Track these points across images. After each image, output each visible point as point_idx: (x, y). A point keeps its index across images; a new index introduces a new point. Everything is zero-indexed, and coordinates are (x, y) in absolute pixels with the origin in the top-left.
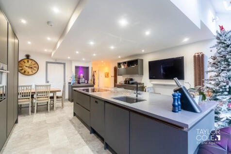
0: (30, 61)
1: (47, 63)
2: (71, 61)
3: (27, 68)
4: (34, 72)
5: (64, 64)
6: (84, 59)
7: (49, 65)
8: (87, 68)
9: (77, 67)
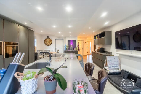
0: (49, 39)
1: (55, 39)
2: (66, 37)
3: (48, 42)
4: (50, 44)
5: (63, 39)
6: (70, 36)
7: (56, 40)
8: (75, 41)
9: (68, 41)
